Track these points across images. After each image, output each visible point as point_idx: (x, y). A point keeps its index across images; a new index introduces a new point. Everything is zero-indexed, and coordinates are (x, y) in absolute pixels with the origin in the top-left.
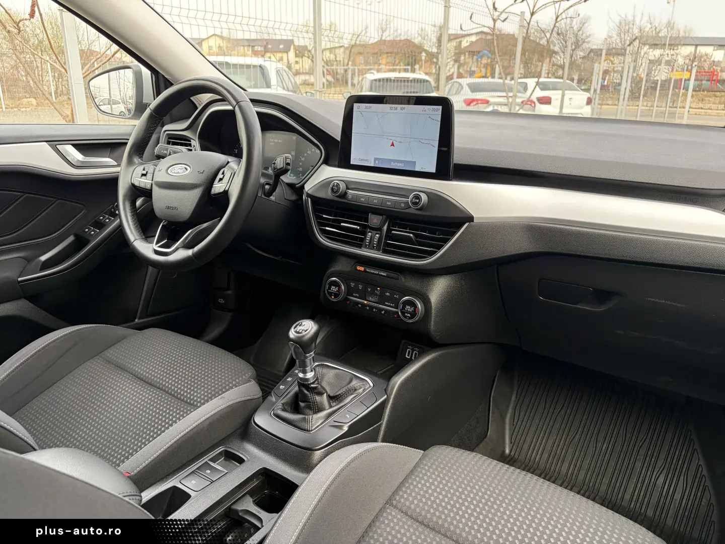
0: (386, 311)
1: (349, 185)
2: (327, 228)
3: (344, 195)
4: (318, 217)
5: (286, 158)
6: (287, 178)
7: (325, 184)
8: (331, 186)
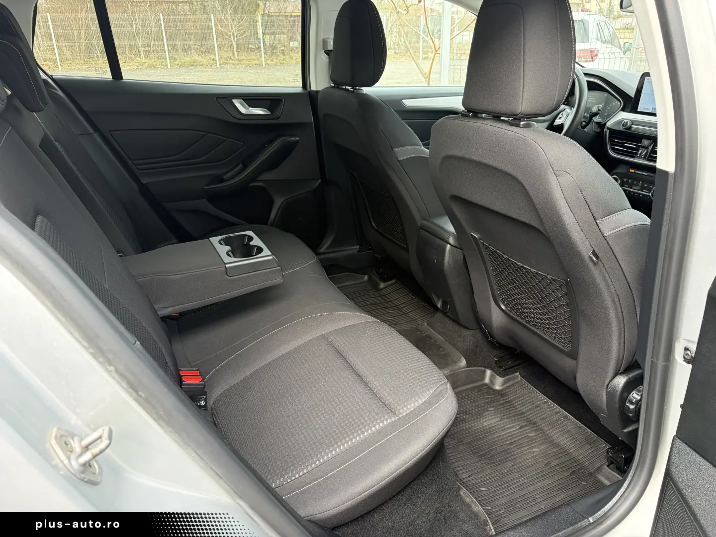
0: (643, 195)
1: (633, 122)
2: (616, 147)
3: (630, 128)
4: (611, 141)
5: (599, 107)
6: (597, 119)
7: (619, 122)
8: (623, 123)
